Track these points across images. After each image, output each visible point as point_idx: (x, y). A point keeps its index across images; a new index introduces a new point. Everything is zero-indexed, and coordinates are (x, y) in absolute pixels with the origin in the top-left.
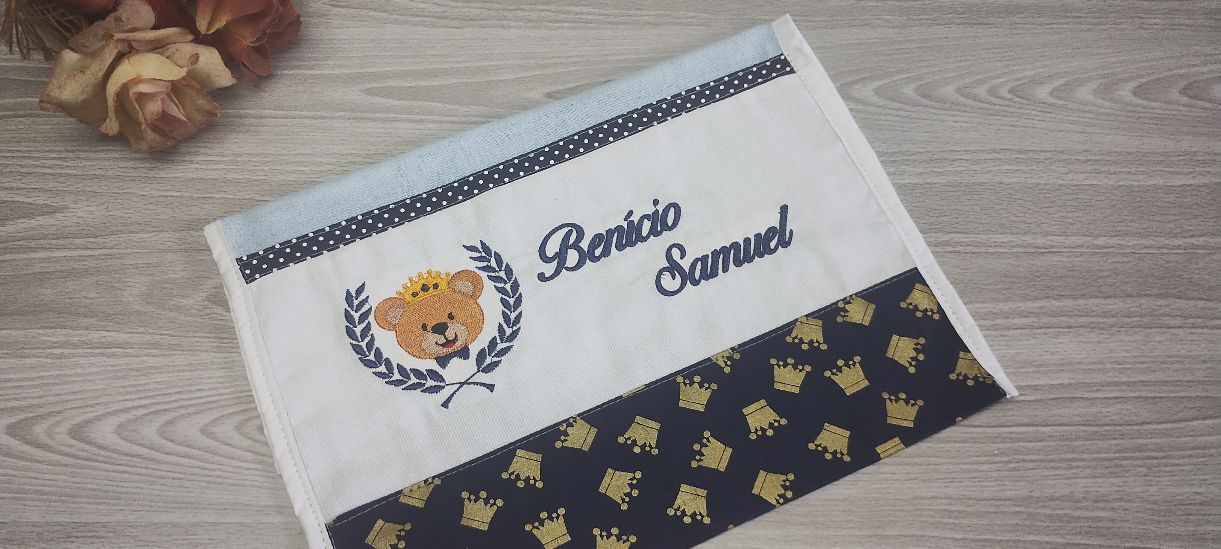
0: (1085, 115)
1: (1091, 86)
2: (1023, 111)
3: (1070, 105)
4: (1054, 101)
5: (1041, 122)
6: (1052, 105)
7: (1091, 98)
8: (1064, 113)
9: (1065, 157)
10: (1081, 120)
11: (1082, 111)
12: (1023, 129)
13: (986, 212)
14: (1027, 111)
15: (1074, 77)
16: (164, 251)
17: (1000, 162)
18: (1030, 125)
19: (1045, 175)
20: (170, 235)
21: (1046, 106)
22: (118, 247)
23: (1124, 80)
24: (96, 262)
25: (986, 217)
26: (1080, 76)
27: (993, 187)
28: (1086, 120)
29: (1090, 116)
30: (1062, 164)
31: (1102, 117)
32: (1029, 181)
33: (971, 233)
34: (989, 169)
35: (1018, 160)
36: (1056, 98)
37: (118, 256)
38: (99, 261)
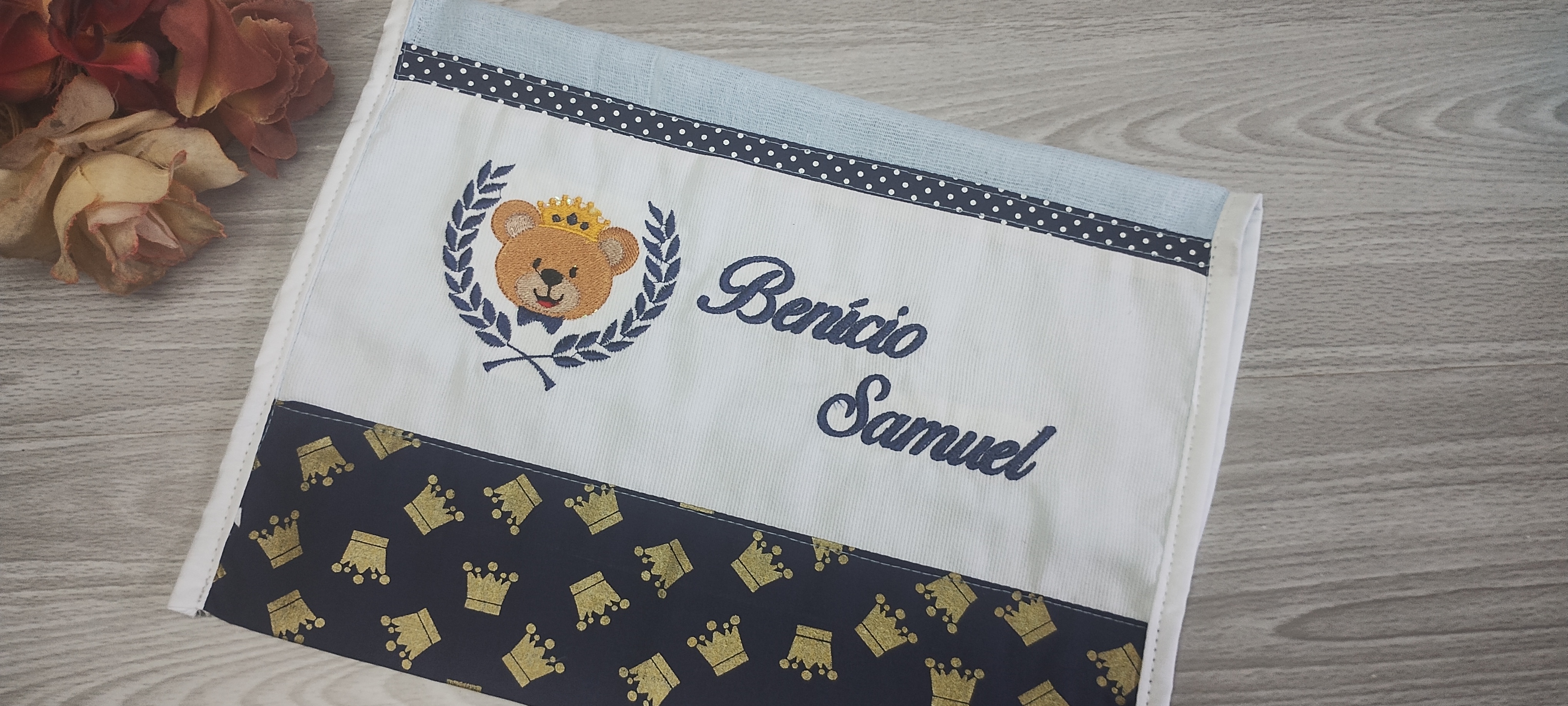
0: (1486, 154)
1: (1496, 107)
2: (1398, 152)
3: (1466, 139)
4: (1442, 134)
5: (1424, 168)
6: (1438, 140)
7: (1494, 126)
8: (1457, 152)
9: (1459, 220)
10: (1481, 161)
11: (1483, 148)
12: (1397, 180)
13: (1347, 311)
14: (1404, 152)
15: (1470, 94)
16: (164, 435)
17: (1365, 234)
18: (1408, 173)
19: (1432, 250)
20: (171, 410)
21: (1431, 142)
22: (97, 432)
23: (1543, 96)
24: (69, 457)
25: (1348, 319)
26: (1479, 92)
27: (1356, 273)
28: (1489, 161)
29: (1495, 154)
30: (1457, 231)
31: (1513, 156)
32: (1408, 260)
33: (1327, 345)
34: (1350, 244)
35: (1393, 229)
36: (1446, 128)
37: (100, 446)
38: (73, 456)
